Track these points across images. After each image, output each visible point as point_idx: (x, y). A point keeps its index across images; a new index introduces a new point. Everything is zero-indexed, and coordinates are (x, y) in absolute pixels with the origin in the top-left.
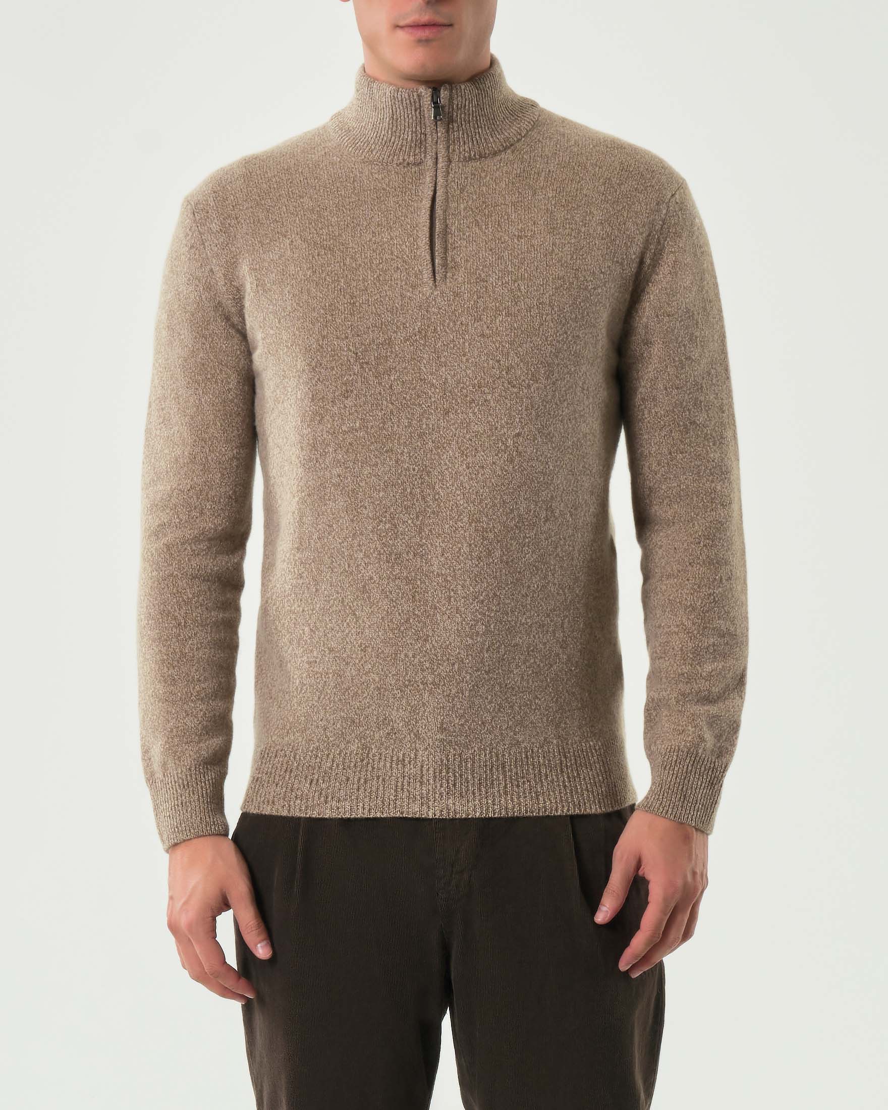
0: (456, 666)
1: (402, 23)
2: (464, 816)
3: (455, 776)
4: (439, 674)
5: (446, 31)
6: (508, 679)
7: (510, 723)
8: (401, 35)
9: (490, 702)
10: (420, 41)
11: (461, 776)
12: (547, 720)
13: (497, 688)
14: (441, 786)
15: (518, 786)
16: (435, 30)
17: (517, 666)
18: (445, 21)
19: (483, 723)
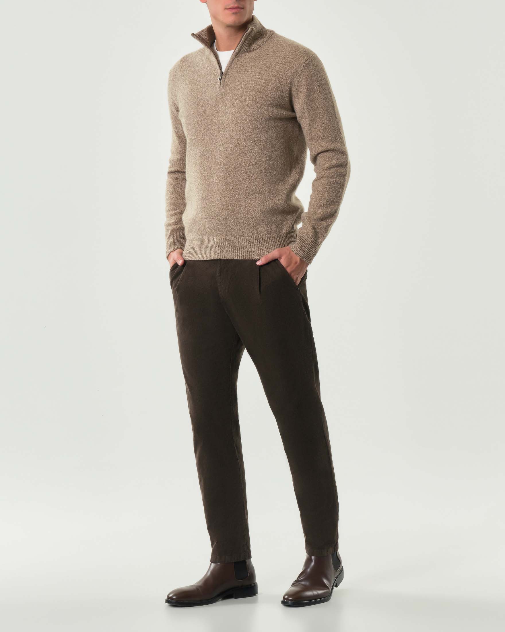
0: (221, 211)
1: (228, 7)
2: (227, 259)
3: (224, 245)
4: (216, 214)
5: (242, 10)
6: (239, 215)
7: (240, 229)
8: (227, 11)
9: (233, 222)
10: (233, 13)
11: (226, 245)
12: (253, 228)
13: (235, 218)
14: (220, 248)
15: (243, 249)
16: (239, 9)
17: (241, 211)
18: (242, 7)
19: (231, 228)
